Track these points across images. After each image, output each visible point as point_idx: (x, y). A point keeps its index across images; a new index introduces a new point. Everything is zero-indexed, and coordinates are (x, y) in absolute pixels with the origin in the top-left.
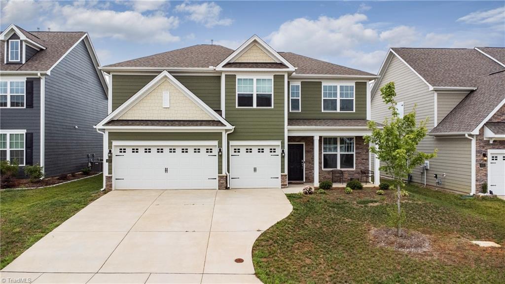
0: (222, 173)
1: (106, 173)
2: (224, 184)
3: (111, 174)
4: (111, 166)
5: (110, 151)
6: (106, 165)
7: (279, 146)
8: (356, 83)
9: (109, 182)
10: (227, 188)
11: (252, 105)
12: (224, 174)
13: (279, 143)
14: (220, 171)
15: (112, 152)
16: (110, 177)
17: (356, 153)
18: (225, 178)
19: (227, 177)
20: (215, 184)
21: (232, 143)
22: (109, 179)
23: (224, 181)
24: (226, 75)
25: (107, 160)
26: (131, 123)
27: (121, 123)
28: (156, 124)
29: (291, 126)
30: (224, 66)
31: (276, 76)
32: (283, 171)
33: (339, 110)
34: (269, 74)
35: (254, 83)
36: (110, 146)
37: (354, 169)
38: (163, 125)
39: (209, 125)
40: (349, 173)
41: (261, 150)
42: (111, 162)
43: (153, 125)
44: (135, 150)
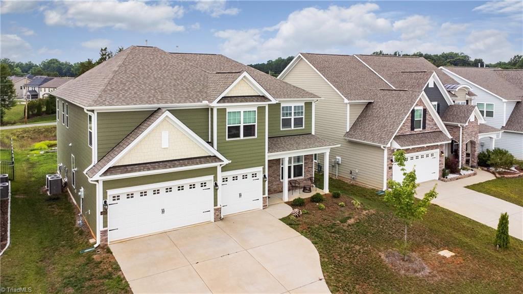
0: (217, 206)
3: (107, 226)
4: (107, 218)
5: (105, 202)
6: (100, 219)
7: (260, 171)
8: (305, 103)
10: (221, 219)
11: (239, 137)
12: (219, 206)
13: (261, 168)
14: (216, 204)
15: (108, 202)
17: (305, 163)
18: (220, 209)
23: (219, 213)
24: (218, 109)
25: (101, 212)
26: (130, 169)
27: (120, 171)
28: (156, 166)
29: (271, 152)
30: (219, 102)
31: (259, 108)
32: (264, 194)
33: (293, 128)
34: (253, 106)
35: (242, 115)
36: (106, 196)
37: (303, 177)
38: (165, 168)
39: (208, 162)
40: (300, 181)
41: (245, 177)
42: (106, 214)
43: (154, 168)
44: (130, 196)
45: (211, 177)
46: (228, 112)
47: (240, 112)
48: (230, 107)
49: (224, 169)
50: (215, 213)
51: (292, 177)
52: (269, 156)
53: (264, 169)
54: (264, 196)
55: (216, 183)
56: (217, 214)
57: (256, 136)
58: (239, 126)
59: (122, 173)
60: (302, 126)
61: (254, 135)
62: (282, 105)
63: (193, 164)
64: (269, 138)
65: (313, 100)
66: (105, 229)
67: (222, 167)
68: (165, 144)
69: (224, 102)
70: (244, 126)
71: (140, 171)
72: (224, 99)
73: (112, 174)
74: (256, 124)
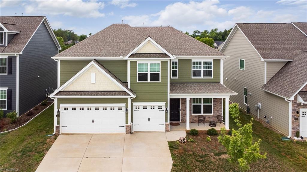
0: (128, 124)
1: (56, 124)
2: (130, 131)
3: (59, 124)
4: (59, 119)
5: (58, 110)
6: (56, 119)
7: (164, 105)
8: (214, 60)
9: (58, 129)
10: (131, 133)
11: (147, 80)
12: (129, 124)
13: (164, 104)
14: (127, 122)
15: (60, 111)
16: (58, 126)
17: (214, 104)
18: (130, 127)
19: (131, 126)
20: (124, 130)
21: (134, 104)
22: (58, 128)
23: (129, 129)
24: (130, 62)
25: (56, 116)
26: (71, 94)
27: (65, 94)
28: (87, 94)
29: (172, 93)
30: (130, 57)
31: (162, 62)
32: (166, 121)
33: (202, 77)
35: (149, 66)
36: (58, 107)
37: (212, 114)
38: (91, 95)
39: (120, 95)
40: (209, 117)
41: (153, 108)
42: (59, 117)
43: (85, 95)
44: (74, 109)
45: (124, 105)
46: (139, 64)
47: (147, 64)
48: (140, 60)
49: (133, 100)
50: (126, 129)
51: (202, 114)
52: (170, 96)
53: (167, 104)
54: (166, 123)
55: (127, 109)
56: (127, 129)
57: (160, 81)
58: (147, 74)
59: (66, 95)
60: (211, 77)
61: (158, 80)
62: (193, 61)
63: (110, 95)
64: (170, 83)
65: (222, 58)
66: (59, 125)
67: (132, 99)
68: (93, 81)
69: (133, 57)
70: (150, 73)
71: (76, 95)
72: (133, 55)
73: (60, 95)
74: (160, 73)
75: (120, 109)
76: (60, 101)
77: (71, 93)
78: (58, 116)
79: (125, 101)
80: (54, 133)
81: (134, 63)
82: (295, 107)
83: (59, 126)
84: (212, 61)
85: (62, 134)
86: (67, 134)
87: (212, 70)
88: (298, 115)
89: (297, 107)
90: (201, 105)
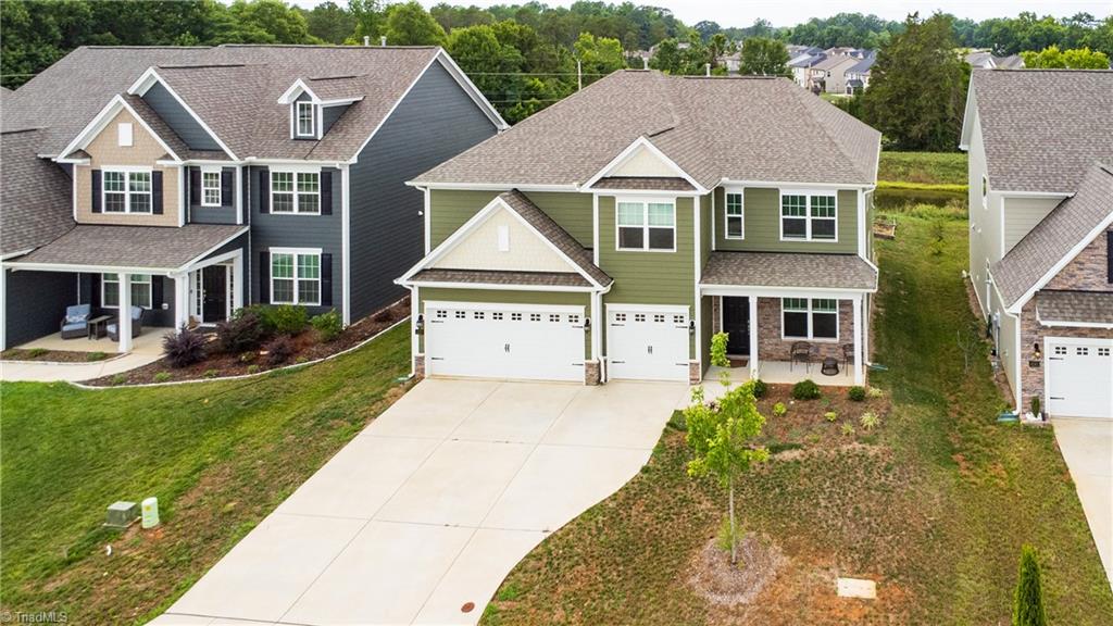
0: (591, 359)
1: (415, 350)
2: (595, 377)
3: (423, 353)
4: (423, 339)
6: (415, 338)
7: (687, 314)
8: (840, 192)
9: (420, 364)
10: (599, 382)
11: (642, 247)
12: (594, 361)
13: (684, 310)
14: (588, 355)
15: (425, 318)
16: (421, 357)
17: (840, 313)
18: (597, 366)
19: (599, 364)
20: (581, 374)
21: (609, 306)
22: (420, 360)
23: (594, 372)
24: (599, 197)
25: (417, 330)
27: (435, 276)
28: (487, 278)
29: (706, 282)
30: (596, 185)
31: (679, 199)
32: (692, 356)
33: (808, 237)
34: (669, 197)
35: (644, 210)
36: (421, 308)
37: (837, 340)
38: (497, 282)
39: (567, 283)
40: (829, 347)
41: (659, 318)
42: (423, 333)
43: (482, 280)
44: (461, 314)
45: (579, 310)
46: (619, 204)
47: (642, 204)
48: (622, 196)
49: (607, 298)
50: (587, 371)
51: (810, 337)
52: (700, 289)
53: (692, 310)
54: (692, 361)
55: (588, 321)
56: (590, 372)
57: (675, 250)
58: (641, 229)
59: (435, 280)
60: (833, 238)
61: (671, 246)
62: (782, 193)
63: (542, 282)
67: (600, 296)
68: (504, 246)
69: (603, 187)
70: (650, 229)
71: (460, 281)
72: (604, 181)
73: (424, 279)
74: (675, 227)
75: (573, 318)
76: (426, 293)
77: (449, 275)
78: (420, 332)
79: (584, 299)
80: (410, 372)
81: (608, 201)
82: (1030, 331)
83: (423, 358)
84: (834, 194)
85: (433, 376)
86: (444, 378)
87: (836, 218)
88: (1038, 354)
89: (1036, 333)
90: (806, 314)
